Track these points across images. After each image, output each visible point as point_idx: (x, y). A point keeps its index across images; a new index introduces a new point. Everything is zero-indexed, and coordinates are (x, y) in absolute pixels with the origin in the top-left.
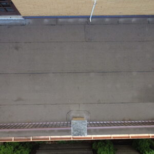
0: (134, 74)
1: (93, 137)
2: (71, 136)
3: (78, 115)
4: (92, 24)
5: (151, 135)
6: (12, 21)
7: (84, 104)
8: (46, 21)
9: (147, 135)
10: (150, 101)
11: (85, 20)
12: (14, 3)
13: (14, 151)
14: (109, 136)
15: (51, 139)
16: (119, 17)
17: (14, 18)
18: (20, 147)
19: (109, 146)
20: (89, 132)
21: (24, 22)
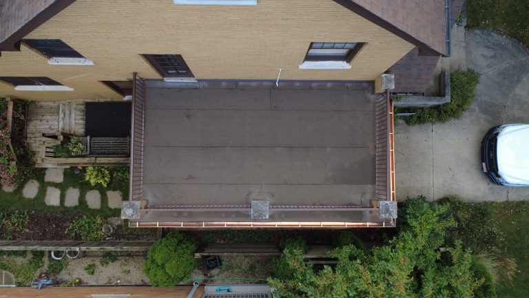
0: (329, 150)
1: (277, 224)
2: (252, 223)
3: (260, 198)
4: (279, 89)
5: (347, 224)
6: (183, 84)
7: (267, 184)
8: (224, 84)
9: (343, 223)
10: (346, 183)
11: (271, 84)
12: (190, 68)
13: (178, 244)
14: (297, 223)
15: (227, 225)
16: (312, 82)
17: (186, 80)
18: (184, 241)
19: (301, 242)
20: (272, 218)
21: (197, 85)
